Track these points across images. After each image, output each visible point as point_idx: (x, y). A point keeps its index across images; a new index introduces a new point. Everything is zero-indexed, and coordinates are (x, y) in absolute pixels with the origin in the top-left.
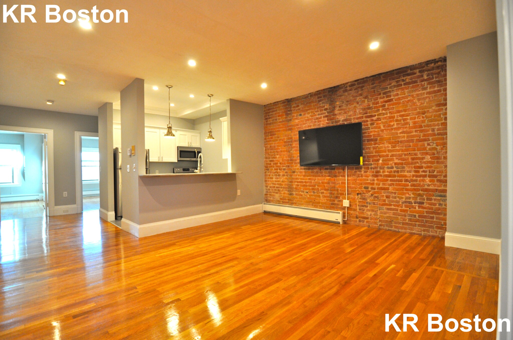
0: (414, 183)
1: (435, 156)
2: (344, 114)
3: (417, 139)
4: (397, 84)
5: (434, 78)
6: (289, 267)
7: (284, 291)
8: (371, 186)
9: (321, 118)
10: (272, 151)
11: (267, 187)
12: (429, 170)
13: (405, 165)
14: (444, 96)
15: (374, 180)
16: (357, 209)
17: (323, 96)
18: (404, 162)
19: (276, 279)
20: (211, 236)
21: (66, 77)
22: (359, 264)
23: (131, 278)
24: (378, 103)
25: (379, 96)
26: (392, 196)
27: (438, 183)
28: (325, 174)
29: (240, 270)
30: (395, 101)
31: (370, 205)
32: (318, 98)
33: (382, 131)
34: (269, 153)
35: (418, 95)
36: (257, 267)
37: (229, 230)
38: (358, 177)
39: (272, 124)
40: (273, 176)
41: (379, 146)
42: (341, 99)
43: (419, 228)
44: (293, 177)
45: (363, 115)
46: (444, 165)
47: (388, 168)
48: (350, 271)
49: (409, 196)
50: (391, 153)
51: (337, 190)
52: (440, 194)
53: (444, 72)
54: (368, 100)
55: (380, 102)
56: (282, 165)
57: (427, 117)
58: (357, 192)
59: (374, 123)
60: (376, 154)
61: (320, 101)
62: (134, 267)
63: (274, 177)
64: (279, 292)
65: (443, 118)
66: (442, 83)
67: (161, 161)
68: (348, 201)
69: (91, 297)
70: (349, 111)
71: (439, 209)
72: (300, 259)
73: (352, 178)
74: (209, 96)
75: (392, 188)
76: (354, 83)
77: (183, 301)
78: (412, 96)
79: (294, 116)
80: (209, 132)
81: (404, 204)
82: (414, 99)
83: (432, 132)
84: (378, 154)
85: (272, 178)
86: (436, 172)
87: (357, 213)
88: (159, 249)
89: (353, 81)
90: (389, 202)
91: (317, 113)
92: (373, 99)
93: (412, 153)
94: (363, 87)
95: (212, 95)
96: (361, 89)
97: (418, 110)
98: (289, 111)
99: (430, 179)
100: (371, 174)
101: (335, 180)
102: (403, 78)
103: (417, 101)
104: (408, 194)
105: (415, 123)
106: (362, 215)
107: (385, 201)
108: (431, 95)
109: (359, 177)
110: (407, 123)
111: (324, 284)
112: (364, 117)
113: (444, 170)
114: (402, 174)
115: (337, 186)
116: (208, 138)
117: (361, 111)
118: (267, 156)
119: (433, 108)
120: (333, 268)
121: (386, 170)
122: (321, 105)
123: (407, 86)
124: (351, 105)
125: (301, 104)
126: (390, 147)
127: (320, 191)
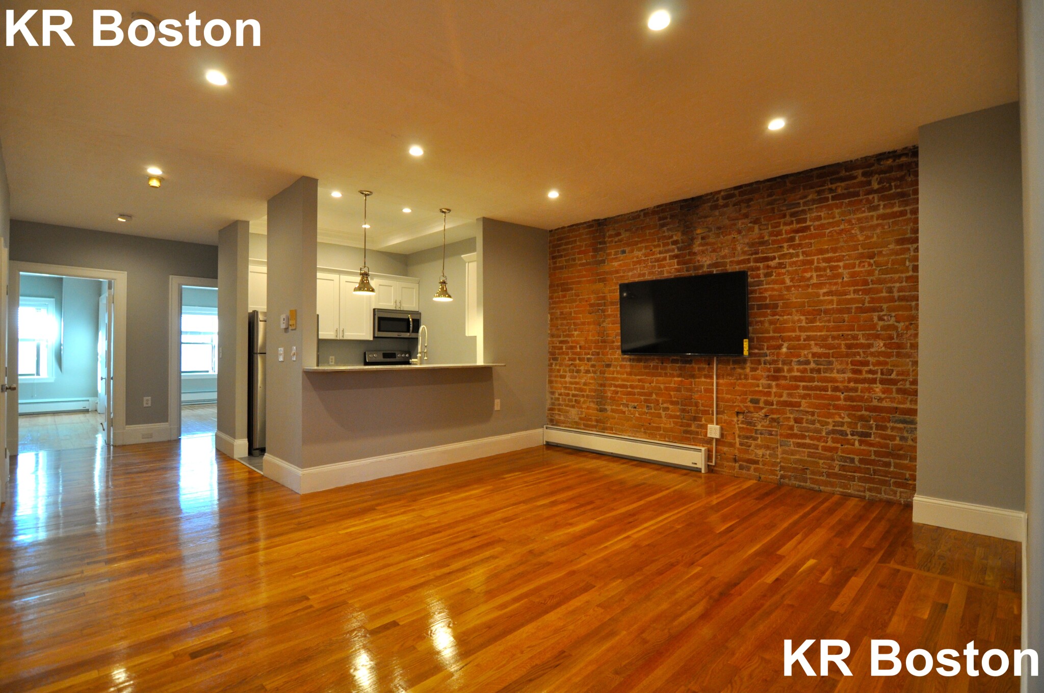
0: (851, 394)
1: (893, 341)
2: (711, 252)
3: (857, 308)
4: (819, 197)
5: (893, 187)
6: (605, 559)
7: (600, 610)
8: (765, 398)
9: (665, 259)
10: (565, 322)
11: (553, 393)
12: (882, 370)
13: (833, 357)
14: (911, 224)
15: (770, 386)
16: (735, 443)
17: (669, 216)
18: (831, 351)
19: (582, 585)
20: (445, 492)
21: (163, 172)
22: (744, 557)
23: (295, 577)
24: (779, 233)
25: (782, 220)
26: (807, 420)
27: (899, 396)
28: (671, 372)
29: (510, 565)
30: (814, 230)
31: (763, 436)
32: (660, 219)
33: (788, 288)
34: (559, 327)
35: (859, 220)
36: (542, 558)
37: (480, 481)
38: (737, 379)
39: (566, 268)
40: (565, 372)
41: (781, 318)
42: (705, 224)
43: (860, 484)
44: (606, 375)
45: (749, 257)
46: (911, 359)
47: (800, 363)
48: (726, 570)
49: (841, 420)
50: (806, 333)
51: (697, 405)
52: (902, 417)
53: (912, 176)
54: (761, 227)
55: (784, 232)
56: (583, 352)
57: (878, 264)
58: (736, 410)
59: (772, 272)
60: (776, 335)
61: (663, 226)
62: (298, 555)
63: (568, 374)
64: (591, 612)
65: (910, 268)
66: (910, 197)
67: (341, 338)
68: (718, 427)
69: (221, 615)
70: (721, 248)
71: (901, 448)
72: (625, 544)
73: (727, 381)
74: (443, 212)
75: (805, 402)
76: (732, 192)
77: (404, 626)
78: (849, 222)
79: (609, 254)
80: (441, 283)
81: (830, 437)
82: (853, 229)
83: (888, 295)
84: (779, 335)
85: (564, 377)
86: (894, 373)
87: (736, 452)
88: (343, 519)
89: (731, 189)
90: (801, 429)
91: (658, 249)
92: (770, 227)
93: (848, 335)
94: (751, 200)
95: (448, 210)
96: (746, 205)
97: (861, 251)
98: (600, 243)
99: (883, 388)
100: (765, 374)
101: (691, 384)
102: (830, 186)
103: (858, 233)
104: (840, 415)
105: (853, 275)
106: (747, 456)
107: (791, 428)
108: (885, 221)
109: (740, 379)
110: (840, 276)
111: (677, 596)
112: (752, 260)
113: (911, 369)
114: (827, 375)
115: (696, 396)
116: (439, 296)
117: (746, 249)
118: (555, 332)
119: (891, 246)
120: (692, 564)
121: (796, 367)
122: (666, 234)
123: (838, 202)
124: (726, 235)
125: (626, 231)
126: (804, 322)
127: (661, 406)
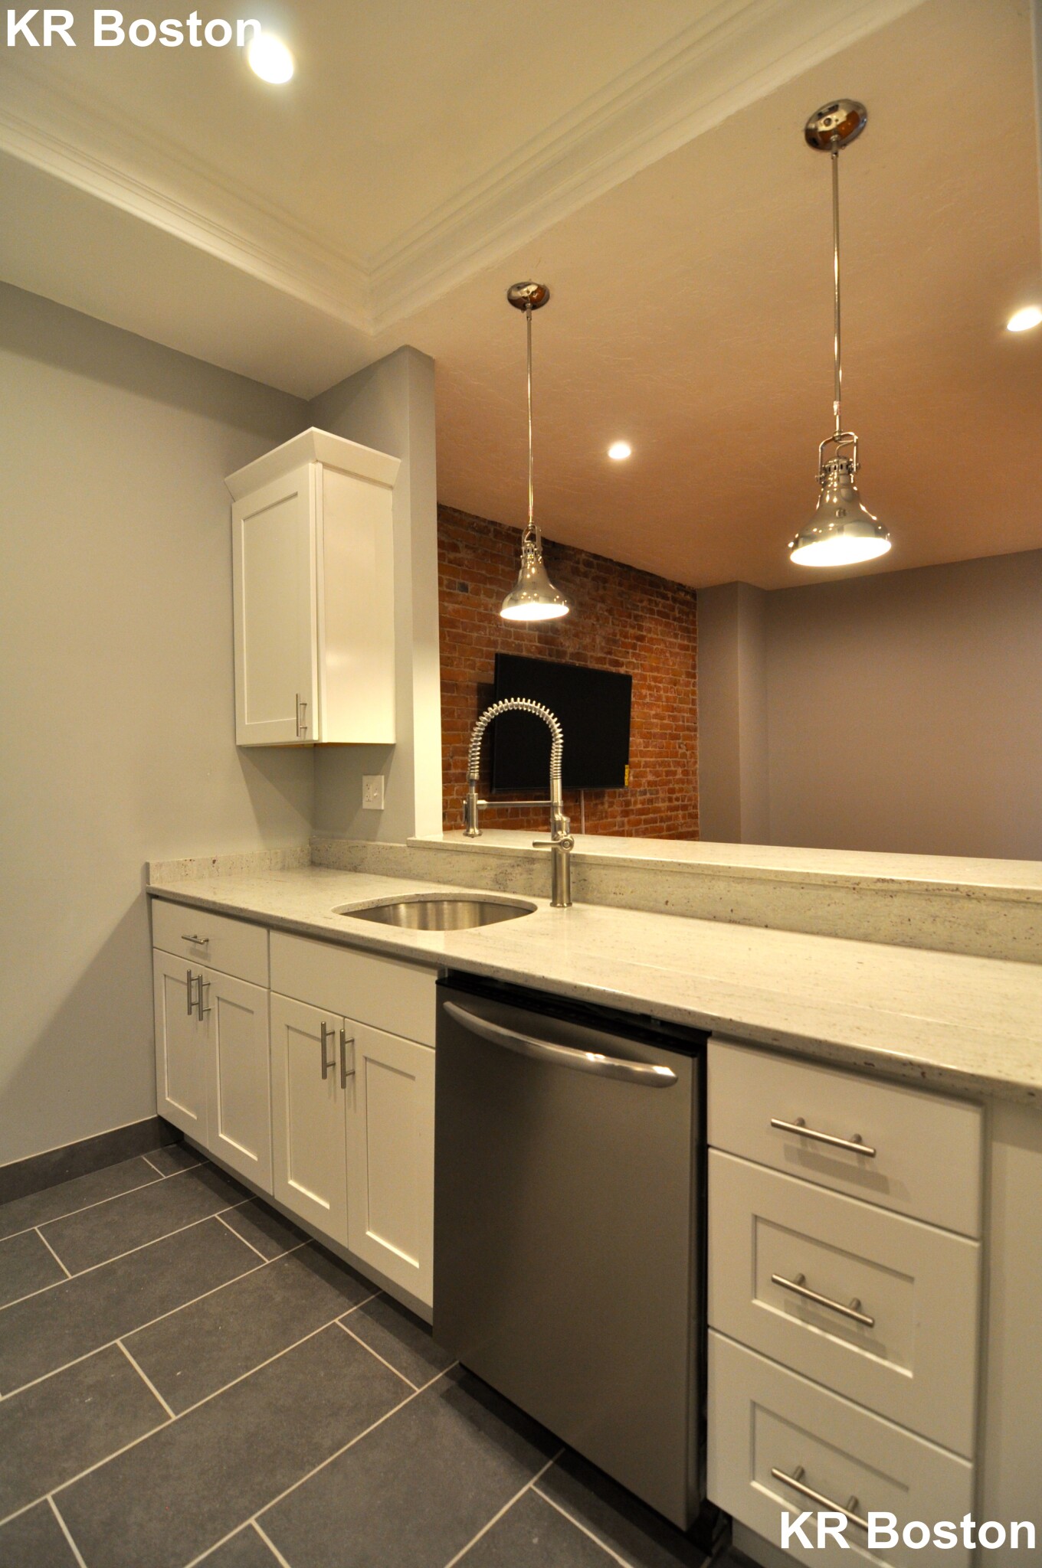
0: (669, 823)
1: (685, 768)
3: (670, 734)
12: (681, 796)
13: (659, 786)
15: (623, 824)
18: (658, 779)
25: (628, 620)
35: (670, 643)
45: (605, 656)
46: (693, 785)
47: (641, 793)
50: (644, 759)
53: (693, 615)
54: (614, 621)
55: (630, 635)
57: (678, 693)
65: (691, 701)
66: (693, 635)
70: (582, 633)
73: (592, 822)
76: (591, 559)
83: (682, 723)
86: (686, 798)
93: (666, 761)
94: (605, 581)
97: (671, 676)
100: (619, 809)
105: (668, 699)
109: (602, 818)
110: (659, 698)
112: (607, 660)
113: (693, 795)
114: (657, 805)
117: (603, 644)
119: (685, 677)
121: (640, 798)
123: (660, 618)
124: (587, 617)
125: (467, 547)
126: (642, 745)
